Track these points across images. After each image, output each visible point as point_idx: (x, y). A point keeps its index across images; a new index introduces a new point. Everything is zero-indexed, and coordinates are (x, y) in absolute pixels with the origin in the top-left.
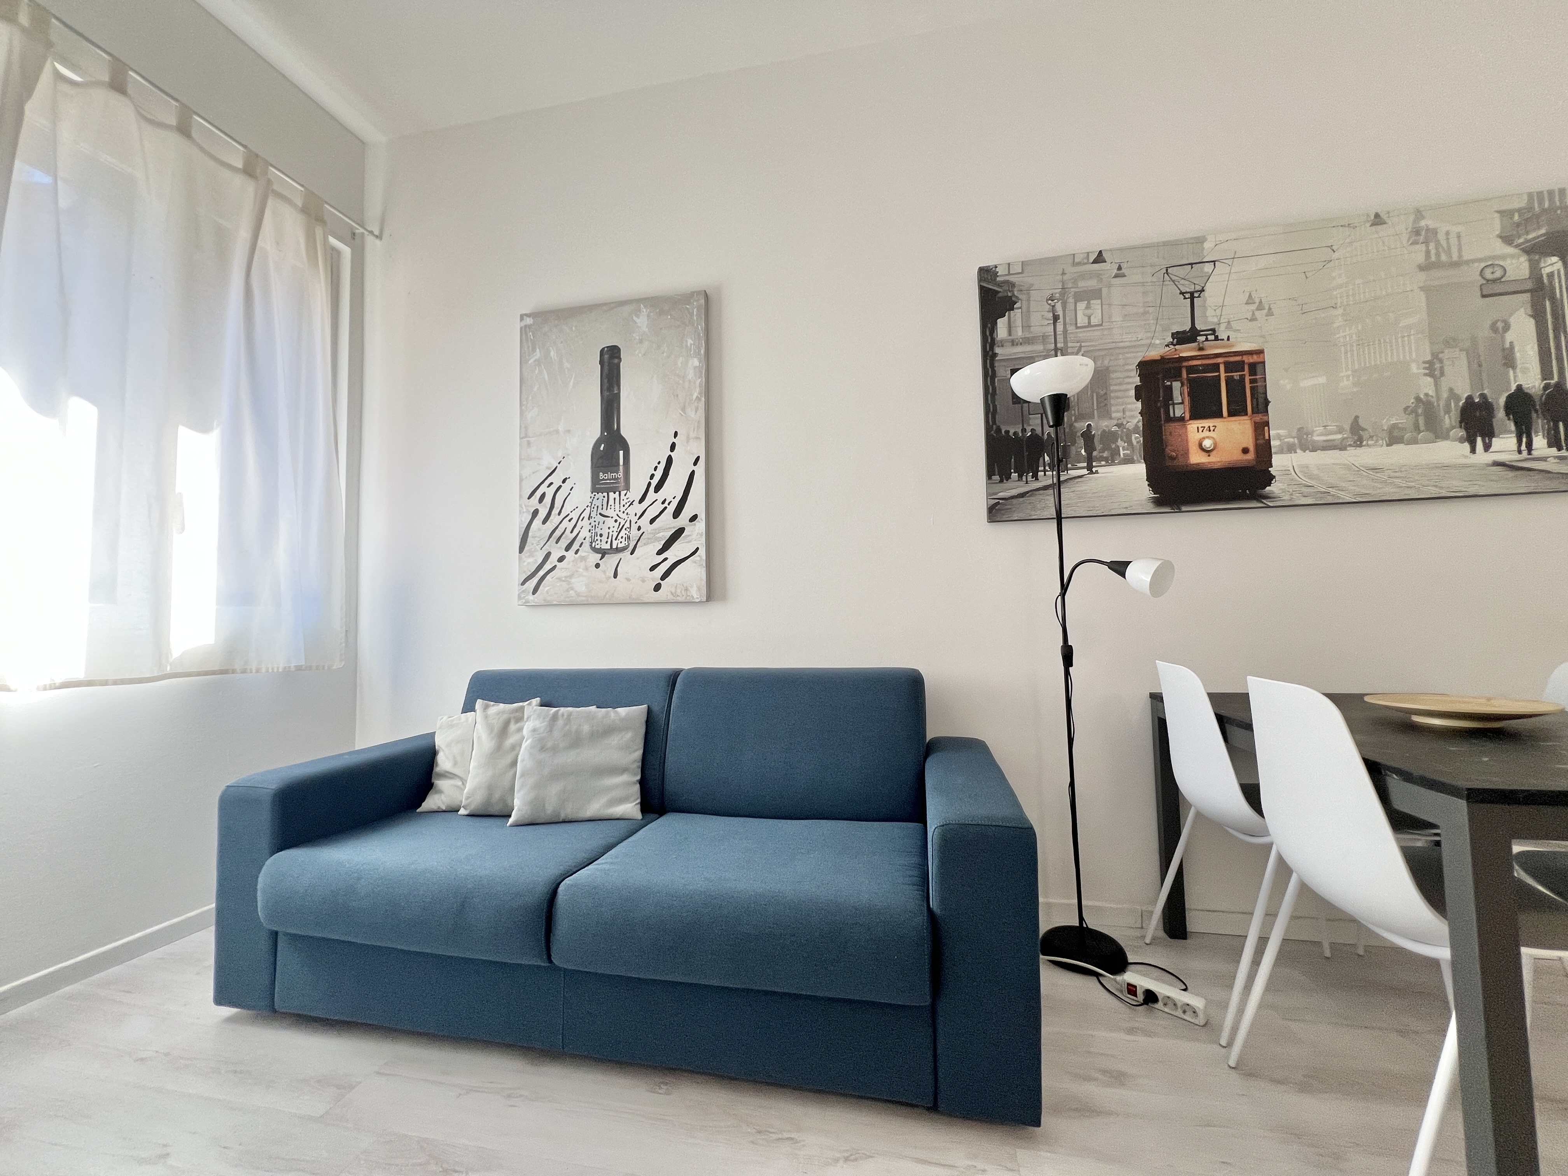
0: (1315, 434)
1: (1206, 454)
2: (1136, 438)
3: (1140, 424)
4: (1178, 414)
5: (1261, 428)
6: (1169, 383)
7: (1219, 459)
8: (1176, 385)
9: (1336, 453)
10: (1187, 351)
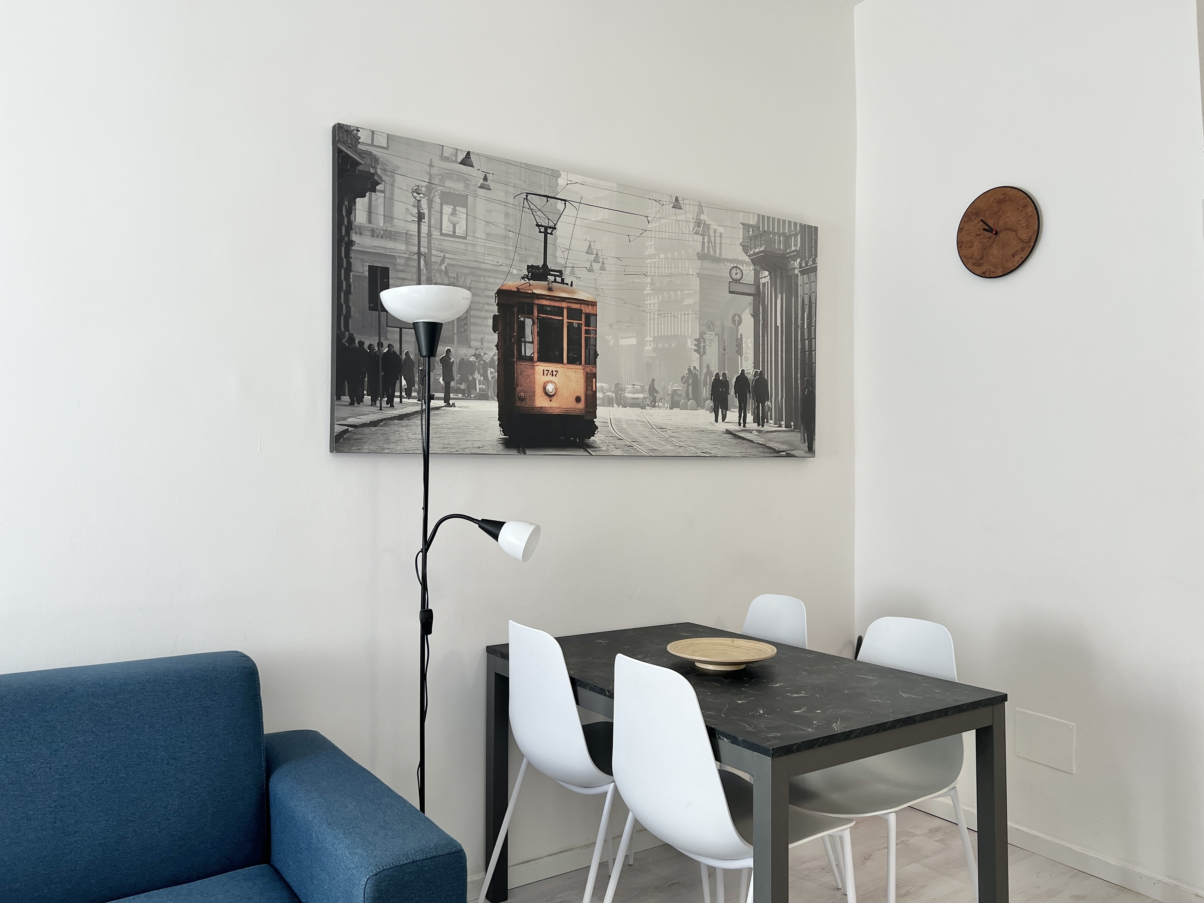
0: (627, 391)
1: (548, 399)
2: (491, 373)
3: (496, 358)
4: (528, 354)
5: (590, 378)
6: (522, 319)
7: (558, 405)
8: (528, 322)
9: (638, 410)
10: (538, 288)
